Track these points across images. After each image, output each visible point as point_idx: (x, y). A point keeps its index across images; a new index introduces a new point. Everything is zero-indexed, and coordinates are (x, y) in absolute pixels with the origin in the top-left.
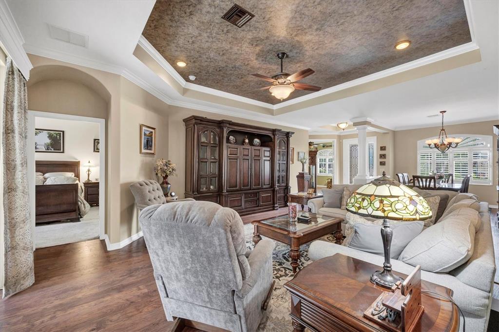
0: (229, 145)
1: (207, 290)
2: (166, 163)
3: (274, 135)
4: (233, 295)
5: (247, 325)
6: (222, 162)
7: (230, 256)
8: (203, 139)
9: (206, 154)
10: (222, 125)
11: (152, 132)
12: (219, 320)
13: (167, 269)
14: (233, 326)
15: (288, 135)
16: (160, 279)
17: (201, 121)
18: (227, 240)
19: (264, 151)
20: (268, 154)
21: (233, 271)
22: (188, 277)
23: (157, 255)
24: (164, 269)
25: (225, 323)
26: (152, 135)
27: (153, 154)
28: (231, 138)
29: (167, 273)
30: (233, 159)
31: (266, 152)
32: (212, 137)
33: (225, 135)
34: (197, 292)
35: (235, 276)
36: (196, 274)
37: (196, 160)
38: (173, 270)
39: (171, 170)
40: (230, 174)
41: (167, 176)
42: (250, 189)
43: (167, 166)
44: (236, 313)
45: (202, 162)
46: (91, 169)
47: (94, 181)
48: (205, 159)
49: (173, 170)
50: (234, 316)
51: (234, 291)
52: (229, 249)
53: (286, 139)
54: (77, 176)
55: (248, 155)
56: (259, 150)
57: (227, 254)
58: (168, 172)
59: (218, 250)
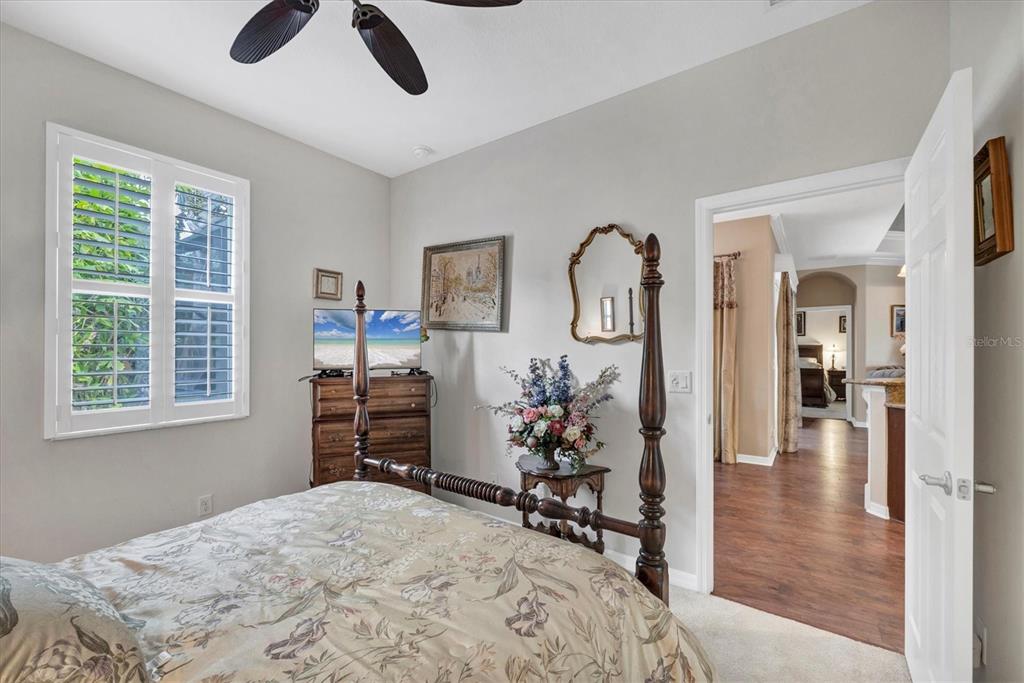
46: (836, 354)
47: (839, 369)
54: (820, 361)
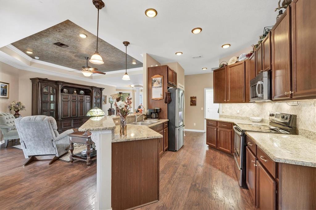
0: (63, 94)
1: (43, 142)
2: (18, 103)
3: (92, 89)
4: (52, 141)
5: (58, 150)
6: (58, 103)
7: (50, 129)
8: (45, 90)
9: (47, 99)
10: (58, 83)
11: (7, 86)
12: (48, 152)
13: (26, 138)
14: (53, 152)
15: (101, 89)
16: (23, 142)
17: (43, 80)
18: (49, 124)
19: (86, 97)
20: (88, 99)
21: (52, 133)
22: (35, 139)
23: (22, 133)
24: (25, 138)
25: (50, 152)
26: (7, 87)
27: (8, 98)
28: (65, 90)
29: (26, 139)
30: (65, 102)
31: (87, 98)
32: (51, 89)
33: (60, 88)
34: (39, 143)
35: (52, 135)
36: (38, 137)
37: (40, 102)
38: (29, 137)
39: (22, 107)
40: (63, 109)
41: (18, 111)
42: (77, 117)
43: (18, 105)
44: (53, 147)
45: (44, 103)
48: (46, 101)
49: (23, 107)
50: (53, 148)
51: (52, 140)
52: (50, 127)
53: (100, 91)
55: (76, 99)
56: (83, 97)
57: (49, 128)
58: (19, 108)
59: (46, 128)
